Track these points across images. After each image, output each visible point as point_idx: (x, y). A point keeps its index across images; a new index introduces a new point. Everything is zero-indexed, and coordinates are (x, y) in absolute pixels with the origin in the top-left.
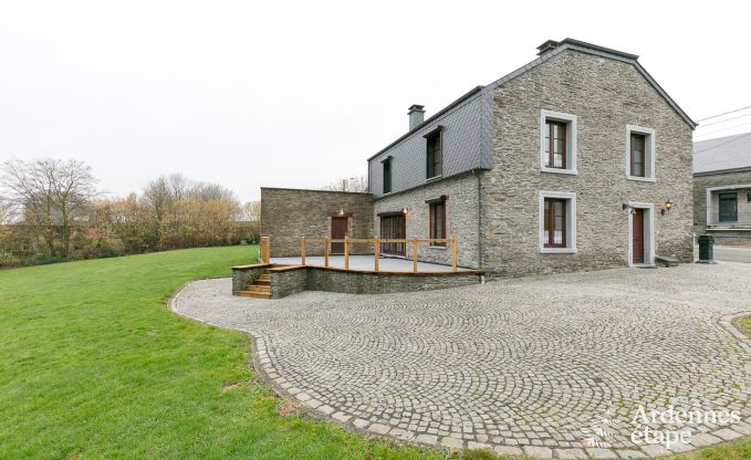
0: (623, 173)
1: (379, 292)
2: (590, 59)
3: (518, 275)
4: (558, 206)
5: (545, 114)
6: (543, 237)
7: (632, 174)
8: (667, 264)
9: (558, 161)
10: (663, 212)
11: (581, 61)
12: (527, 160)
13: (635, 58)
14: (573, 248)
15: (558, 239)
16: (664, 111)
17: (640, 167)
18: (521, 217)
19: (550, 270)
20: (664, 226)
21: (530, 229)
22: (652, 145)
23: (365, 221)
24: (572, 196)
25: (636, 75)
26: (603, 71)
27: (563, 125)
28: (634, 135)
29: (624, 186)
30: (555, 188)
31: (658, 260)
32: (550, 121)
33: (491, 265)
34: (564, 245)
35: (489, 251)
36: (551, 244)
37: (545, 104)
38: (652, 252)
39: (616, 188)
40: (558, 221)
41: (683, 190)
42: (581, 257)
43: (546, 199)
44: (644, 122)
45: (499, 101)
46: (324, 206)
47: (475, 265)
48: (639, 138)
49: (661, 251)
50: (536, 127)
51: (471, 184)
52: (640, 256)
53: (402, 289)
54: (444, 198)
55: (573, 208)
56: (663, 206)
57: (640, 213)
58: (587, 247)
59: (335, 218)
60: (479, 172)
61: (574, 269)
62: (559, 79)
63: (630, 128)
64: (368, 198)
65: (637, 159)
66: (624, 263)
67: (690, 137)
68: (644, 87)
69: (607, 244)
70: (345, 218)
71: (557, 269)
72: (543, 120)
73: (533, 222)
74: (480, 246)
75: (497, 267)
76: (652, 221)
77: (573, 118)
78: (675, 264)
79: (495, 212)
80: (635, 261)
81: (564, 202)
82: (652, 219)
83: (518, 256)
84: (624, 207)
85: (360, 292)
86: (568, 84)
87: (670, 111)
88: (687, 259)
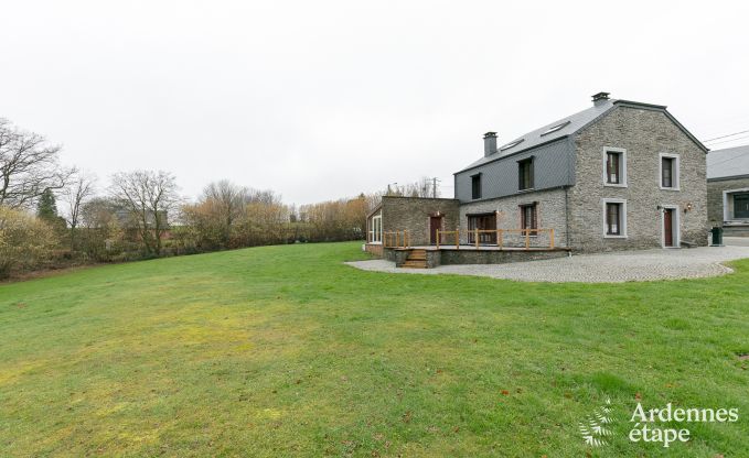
0: (657, 185)
1: (503, 262)
2: (634, 111)
3: (590, 252)
4: (614, 208)
5: (605, 149)
6: (605, 228)
7: (663, 185)
8: (689, 246)
9: (613, 179)
10: (685, 211)
11: (628, 113)
12: (595, 179)
13: (664, 108)
14: (625, 235)
15: (614, 229)
16: (685, 141)
17: (668, 181)
18: (592, 215)
19: (610, 249)
20: (686, 221)
21: (597, 223)
22: (677, 165)
23: (454, 220)
24: (624, 202)
25: (665, 119)
26: (643, 118)
27: (617, 155)
28: (664, 158)
29: (658, 194)
30: (612, 196)
31: (682, 244)
32: (609, 153)
33: (574, 245)
34: (618, 233)
35: (573, 236)
36: (610, 232)
37: (606, 143)
38: (678, 238)
39: (653, 195)
40: (614, 218)
41: (699, 195)
42: (630, 241)
43: (608, 204)
44: (671, 150)
45: (579, 143)
46: (425, 209)
47: (564, 246)
48: (668, 161)
49: (685, 237)
50: (600, 158)
51: (560, 195)
52: (669, 241)
53: (520, 260)
54: (535, 204)
55: (625, 209)
56: (685, 207)
57: (669, 212)
58: (634, 234)
59: (433, 218)
60: (566, 188)
61: (626, 249)
62: (614, 126)
63: (661, 155)
64: (456, 203)
65: (667, 175)
66: (658, 245)
67: (705, 159)
68: (670, 126)
69: (648, 232)
70: (439, 218)
71: (615, 249)
72: (604, 153)
73: (599, 219)
74: (567, 234)
75: (578, 246)
76: (678, 217)
77: (624, 151)
78: (695, 246)
79: (576, 212)
80: (666, 245)
81: (618, 205)
82: (678, 216)
83: (591, 240)
84: (659, 208)
85: (489, 262)
86: (621, 128)
87: (690, 142)
88: (704, 244)
